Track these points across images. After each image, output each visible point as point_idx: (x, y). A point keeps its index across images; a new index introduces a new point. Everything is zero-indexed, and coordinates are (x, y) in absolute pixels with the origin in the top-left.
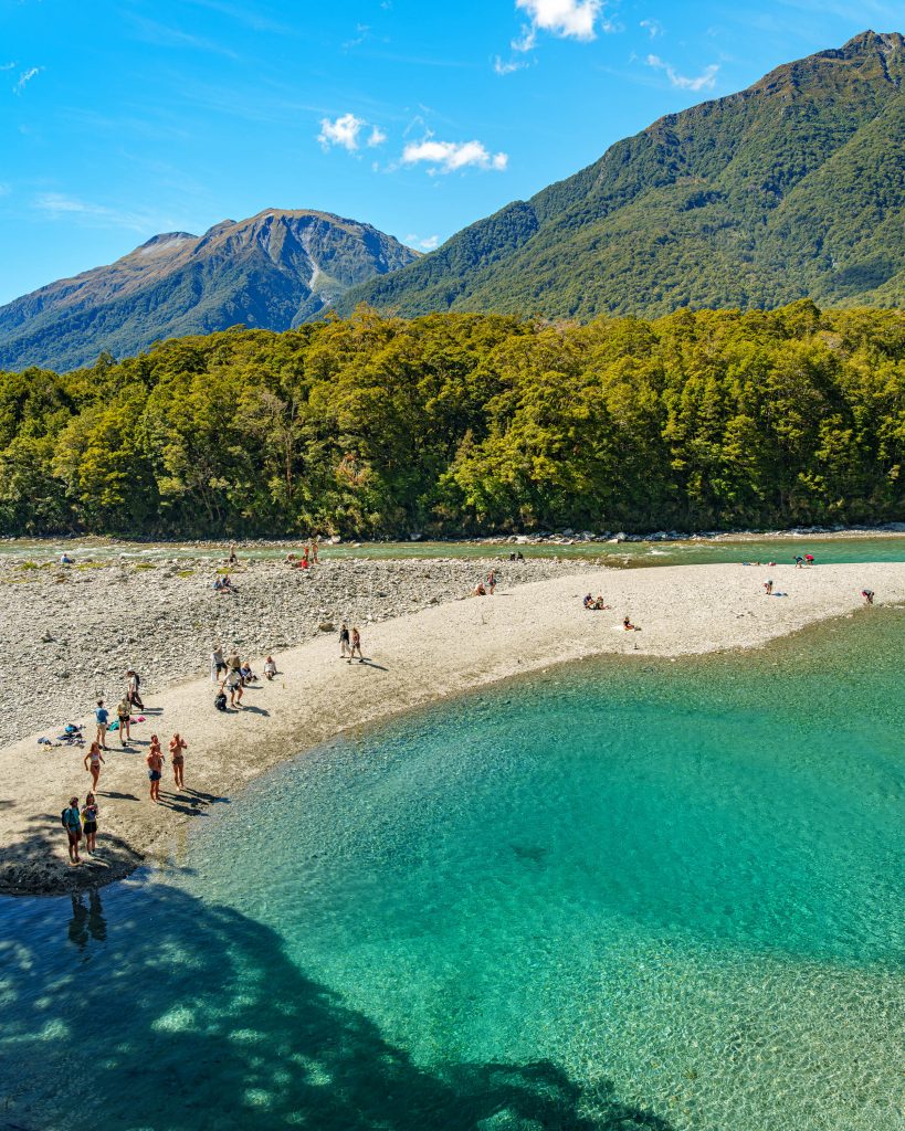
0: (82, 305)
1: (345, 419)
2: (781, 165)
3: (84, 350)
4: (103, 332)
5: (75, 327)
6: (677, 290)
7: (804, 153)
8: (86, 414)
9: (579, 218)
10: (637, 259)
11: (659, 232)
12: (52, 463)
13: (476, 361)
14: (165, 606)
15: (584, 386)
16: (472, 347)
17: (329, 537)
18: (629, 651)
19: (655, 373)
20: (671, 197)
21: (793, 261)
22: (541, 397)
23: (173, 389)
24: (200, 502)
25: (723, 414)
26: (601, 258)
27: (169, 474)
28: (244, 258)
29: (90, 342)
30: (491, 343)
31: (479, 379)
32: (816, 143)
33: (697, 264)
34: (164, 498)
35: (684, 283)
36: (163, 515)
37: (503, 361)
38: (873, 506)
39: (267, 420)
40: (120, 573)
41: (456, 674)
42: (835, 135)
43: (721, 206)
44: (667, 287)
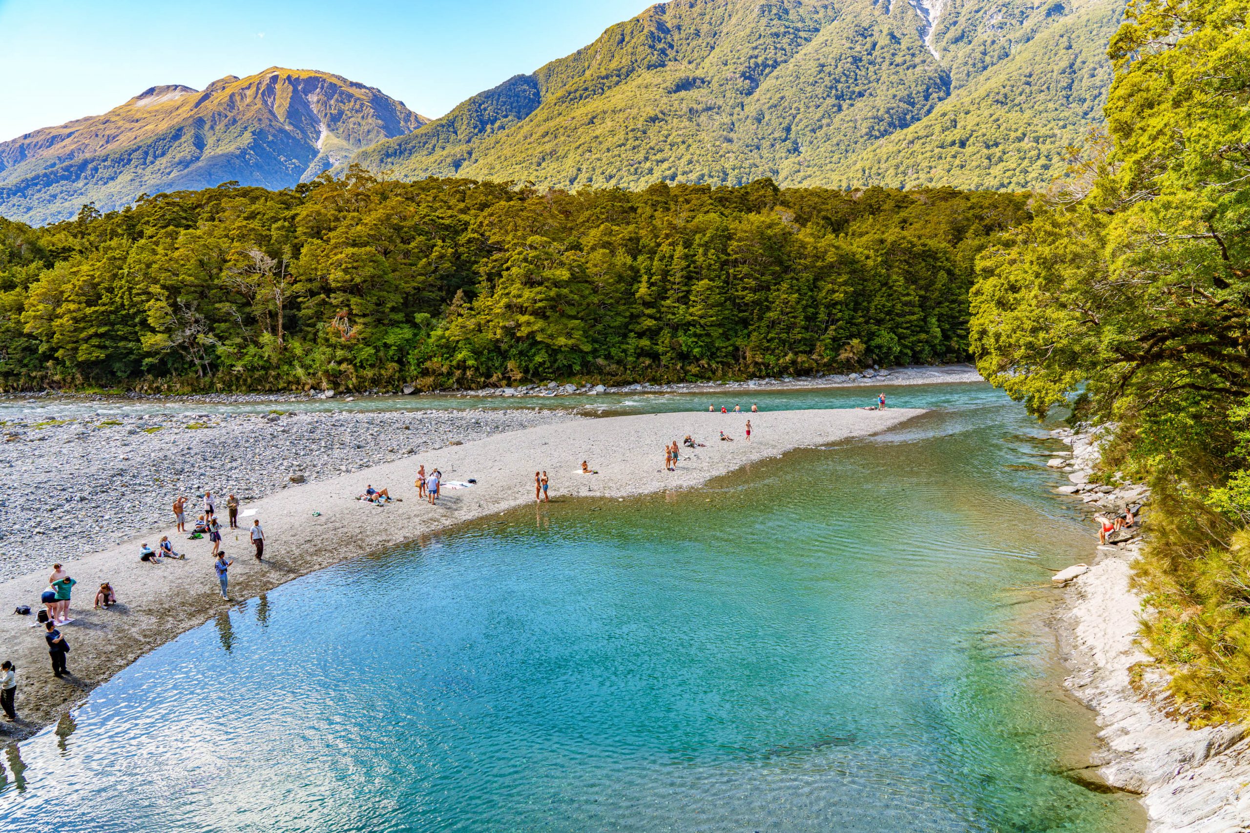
0: (71, 156)
1: (336, 276)
2: (756, 57)
3: (74, 201)
4: (96, 184)
5: (64, 178)
6: (666, 165)
7: (776, 48)
8: (61, 268)
9: (578, 95)
10: (631, 135)
11: (650, 111)
12: (22, 318)
13: (467, 224)
14: (124, 462)
15: (567, 250)
16: (463, 211)
17: (322, 391)
18: (584, 493)
19: (630, 239)
20: (660, 80)
21: (766, 144)
22: (525, 260)
23: (157, 244)
24: (188, 358)
25: (689, 279)
26: (597, 133)
27: (153, 331)
28: (249, 115)
29: (82, 194)
30: (483, 206)
31: (469, 241)
32: (786, 40)
33: (683, 142)
34: (148, 354)
35: (671, 160)
36: (149, 371)
37: (491, 224)
38: (816, 361)
39: (256, 277)
40: (82, 429)
41: (417, 520)
42: (802, 34)
43: (704, 91)
44: (658, 162)
